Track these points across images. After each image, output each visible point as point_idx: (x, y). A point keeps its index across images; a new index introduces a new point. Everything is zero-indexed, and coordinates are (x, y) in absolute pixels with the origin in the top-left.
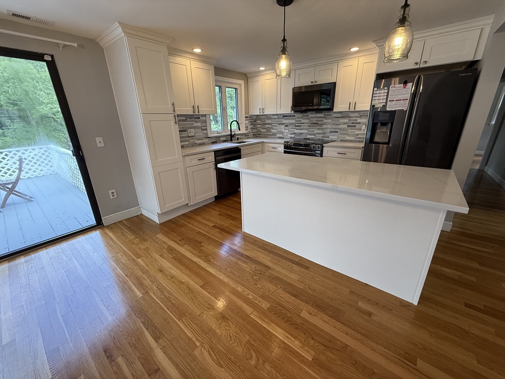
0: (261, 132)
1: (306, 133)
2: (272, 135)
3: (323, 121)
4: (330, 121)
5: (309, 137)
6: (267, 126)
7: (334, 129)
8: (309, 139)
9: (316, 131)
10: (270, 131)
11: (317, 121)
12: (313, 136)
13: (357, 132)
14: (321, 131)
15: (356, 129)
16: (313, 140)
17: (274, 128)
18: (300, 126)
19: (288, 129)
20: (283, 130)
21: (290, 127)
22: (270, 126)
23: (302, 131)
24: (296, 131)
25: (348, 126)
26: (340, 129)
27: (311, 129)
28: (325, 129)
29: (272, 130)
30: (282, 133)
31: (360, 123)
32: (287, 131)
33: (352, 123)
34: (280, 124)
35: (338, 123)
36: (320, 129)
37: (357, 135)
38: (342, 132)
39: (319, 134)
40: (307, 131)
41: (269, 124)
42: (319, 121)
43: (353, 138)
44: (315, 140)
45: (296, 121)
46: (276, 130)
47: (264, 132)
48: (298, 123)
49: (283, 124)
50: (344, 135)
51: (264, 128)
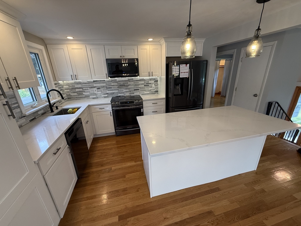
0: (71, 96)
1: (117, 93)
2: (84, 97)
3: (128, 83)
4: (133, 83)
5: (119, 95)
6: (77, 90)
7: (136, 88)
8: (120, 96)
9: (124, 91)
10: (82, 94)
11: (123, 83)
12: (123, 94)
13: (150, 89)
14: (128, 90)
15: (149, 87)
16: (123, 97)
17: (86, 91)
18: (111, 88)
19: (101, 91)
20: (96, 92)
21: (102, 89)
22: (81, 90)
23: (113, 91)
24: (108, 92)
25: (145, 86)
26: (140, 88)
27: (120, 89)
28: (130, 88)
29: (84, 93)
30: (96, 94)
31: (151, 83)
32: (100, 92)
33: (147, 84)
34: (92, 87)
35: (137, 84)
36: (127, 88)
37: (150, 90)
38: (142, 90)
39: (127, 92)
40: (117, 91)
41: (80, 88)
42: (125, 83)
43: (148, 92)
44: (124, 97)
45: (106, 84)
46: (88, 93)
47: (75, 96)
48: (109, 86)
49: (95, 87)
50: (143, 91)
51: (74, 92)
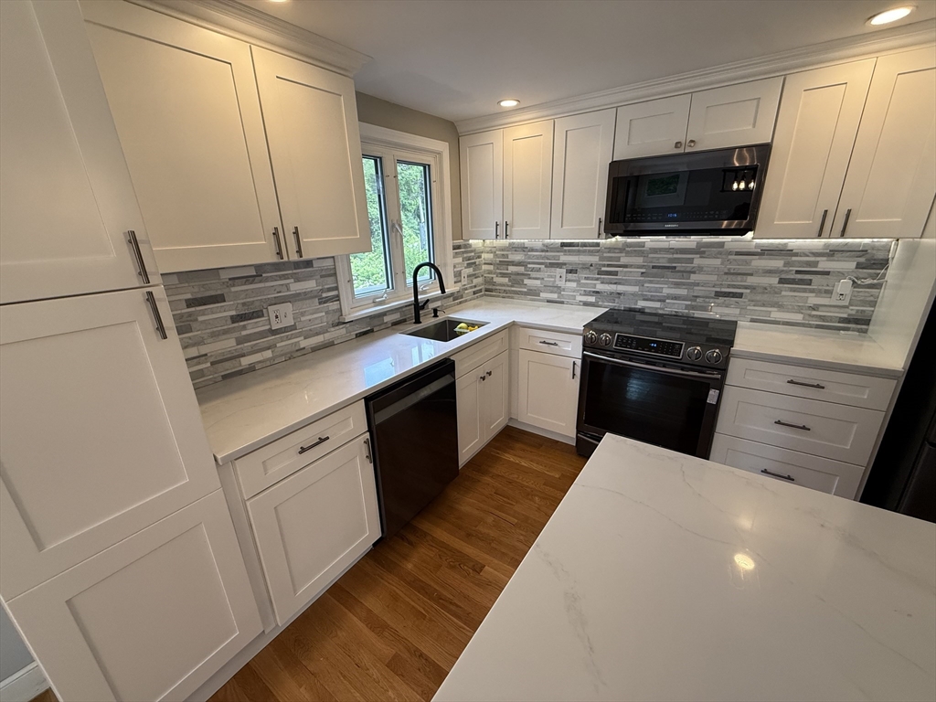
0: (494, 284)
1: (634, 294)
2: (526, 294)
3: (691, 260)
4: (717, 262)
5: (641, 304)
6: (512, 269)
7: (729, 286)
8: (641, 311)
9: (667, 291)
10: (521, 283)
11: (670, 260)
12: (657, 305)
13: (813, 300)
14: (683, 292)
15: (812, 291)
16: (656, 315)
17: (533, 274)
18: (615, 273)
19: (578, 281)
20: (561, 283)
21: (582, 274)
22: (521, 269)
23: (620, 288)
24: (600, 287)
25: (782, 281)
26: (753, 288)
27: (651, 282)
28: (698, 285)
29: (526, 281)
30: (558, 289)
31: (827, 273)
32: (574, 285)
33: (798, 272)
34: (552, 265)
35: (743, 269)
36: (683, 284)
37: (815, 308)
38: (758, 298)
39: (676, 298)
40: (635, 289)
41: (519, 264)
42: (678, 260)
43: (798, 317)
44: (662, 315)
45: (602, 258)
46: (538, 282)
47: (504, 285)
48: (609, 266)
49: (560, 265)
50: (764, 305)
51: (504, 275)
